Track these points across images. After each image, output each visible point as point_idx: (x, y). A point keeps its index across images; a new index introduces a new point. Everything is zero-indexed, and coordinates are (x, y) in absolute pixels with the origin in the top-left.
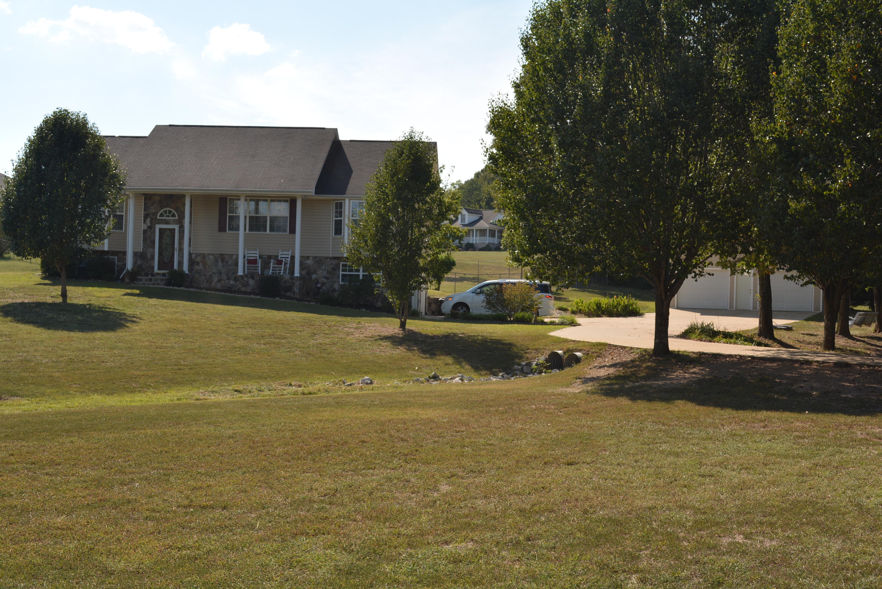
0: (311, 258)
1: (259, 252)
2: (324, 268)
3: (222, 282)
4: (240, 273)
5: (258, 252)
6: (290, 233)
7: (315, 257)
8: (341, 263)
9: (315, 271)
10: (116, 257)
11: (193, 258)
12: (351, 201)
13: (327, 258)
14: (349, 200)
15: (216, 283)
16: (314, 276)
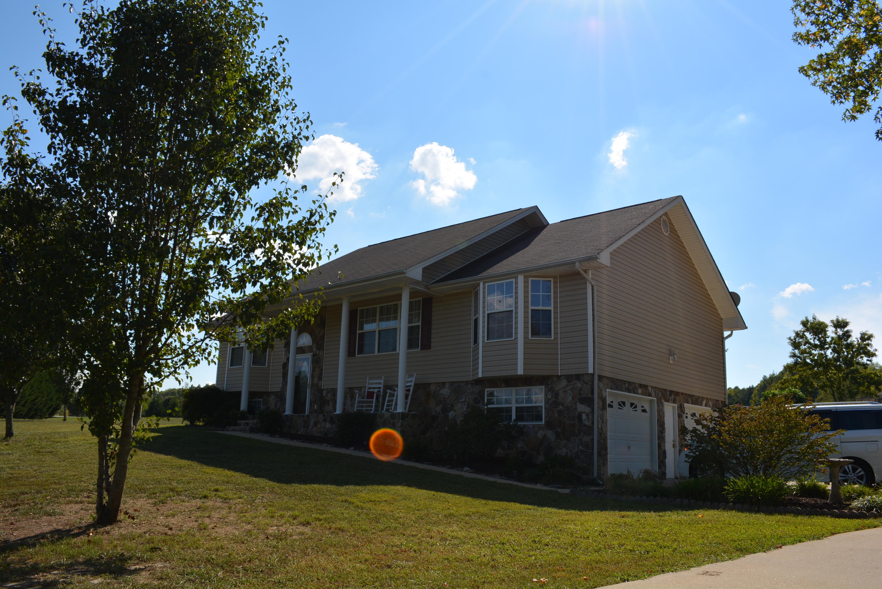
0: (447, 386)
1: (384, 381)
2: (463, 400)
3: (319, 425)
4: (339, 411)
5: (382, 381)
6: (421, 349)
7: (453, 382)
8: (486, 390)
9: (452, 405)
10: (262, 400)
11: (324, 395)
12: (487, 284)
13: (467, 383)
14: (484, 283)
15: (313, 428)
16: (451, 414)
